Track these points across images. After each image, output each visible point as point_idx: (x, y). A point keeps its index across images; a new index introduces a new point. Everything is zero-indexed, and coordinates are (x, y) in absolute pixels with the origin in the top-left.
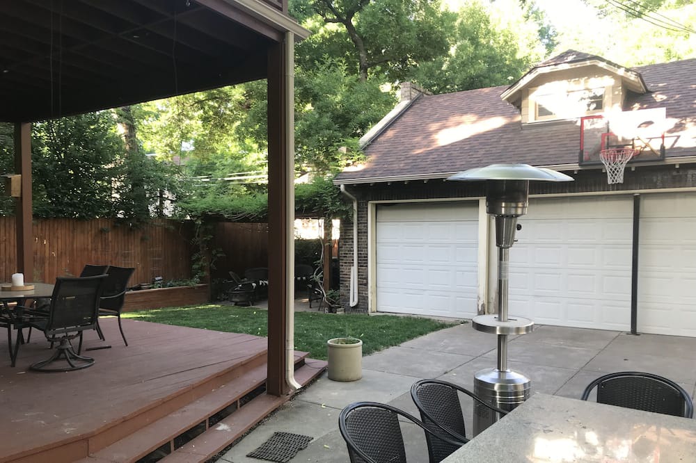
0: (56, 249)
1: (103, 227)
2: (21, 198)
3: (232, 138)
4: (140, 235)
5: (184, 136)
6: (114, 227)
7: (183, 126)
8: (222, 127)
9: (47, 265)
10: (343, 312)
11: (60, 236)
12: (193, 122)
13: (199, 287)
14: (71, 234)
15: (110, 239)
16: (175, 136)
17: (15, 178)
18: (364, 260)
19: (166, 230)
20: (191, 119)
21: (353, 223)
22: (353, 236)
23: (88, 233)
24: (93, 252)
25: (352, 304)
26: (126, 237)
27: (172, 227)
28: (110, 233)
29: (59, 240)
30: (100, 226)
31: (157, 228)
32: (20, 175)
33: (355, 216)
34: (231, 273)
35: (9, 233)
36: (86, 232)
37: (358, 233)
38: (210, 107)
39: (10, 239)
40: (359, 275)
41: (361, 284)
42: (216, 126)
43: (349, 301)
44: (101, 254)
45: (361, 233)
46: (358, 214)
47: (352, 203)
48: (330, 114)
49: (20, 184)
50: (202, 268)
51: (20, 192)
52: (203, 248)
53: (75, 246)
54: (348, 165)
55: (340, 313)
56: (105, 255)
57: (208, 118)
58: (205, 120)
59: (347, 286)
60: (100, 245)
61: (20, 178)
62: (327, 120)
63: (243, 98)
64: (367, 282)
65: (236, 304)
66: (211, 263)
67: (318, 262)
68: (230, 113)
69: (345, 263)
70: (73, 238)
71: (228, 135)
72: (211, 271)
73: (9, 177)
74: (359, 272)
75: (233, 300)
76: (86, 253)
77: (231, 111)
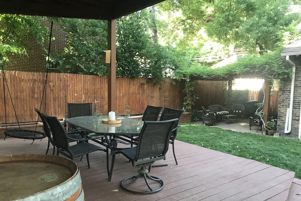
0: (122, 93)
1: (143, 82)
2: (111, 64)
3: (198, 38)
4: (159, 86)
5: (175, 39)
6: (148, 82)
7: (175, 33)
8: (193, 33)
9: (118, 100)
10: (279, 136)
11: (123, 87)
12: (179, 32)
13: (187, 114)
14: (128, 85)
15: (145, 88)
16: (171, 39)
17: (108, 52)
18: (298, 104)
19: (171, 84)
20: (178, 29)
21: (291, 81)
22: (291, 89)
23: (136, 85)
24: (138, 95)
25: (286, 132)
26: (153, 87)
27: (174, 83)
28: (145, 85)
29: (123, 89)
30: (141, 82)
31: (167, 83)
32: (110, 50)
33: (294, 76)
34: (202, 107)
35: (102, 84)
36: (135, 85)
37: (295, 87)
38: (188, 23)
39: (102, 87)
40: (293, 114)
41: (294, 120)
42: (190, 33)
43: (284, 130)
44: (141, 96)
45: (297, 87)
46: (296, 75)
47: (292, 68)
48: (266, 17)
49: (110, 56)
50: (188, 105)
51: (110, 61)
52: (189, 94)
53: (130, 92)
54: (290, 43)
55: (276, 136)
56: (143, 96)
57: (186, 29)
58: (185, 30)
59: (283, 120)
60: (141, 91)
61: (110, 52)
62: (264, 21)
63: (212, 13)
64: (299, 119)
65: (206, 124)
66: (192, 102)
67: (260, 104)
68: (197, 26)
69: (282, 106)
70: (129, 88)
71: (196, 37)
72: (192, 106)
73: (105, 52)
74: (293, 112)
75: (205, 122)
76: (135, 95)
77: (198, 25)
